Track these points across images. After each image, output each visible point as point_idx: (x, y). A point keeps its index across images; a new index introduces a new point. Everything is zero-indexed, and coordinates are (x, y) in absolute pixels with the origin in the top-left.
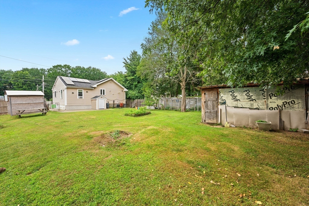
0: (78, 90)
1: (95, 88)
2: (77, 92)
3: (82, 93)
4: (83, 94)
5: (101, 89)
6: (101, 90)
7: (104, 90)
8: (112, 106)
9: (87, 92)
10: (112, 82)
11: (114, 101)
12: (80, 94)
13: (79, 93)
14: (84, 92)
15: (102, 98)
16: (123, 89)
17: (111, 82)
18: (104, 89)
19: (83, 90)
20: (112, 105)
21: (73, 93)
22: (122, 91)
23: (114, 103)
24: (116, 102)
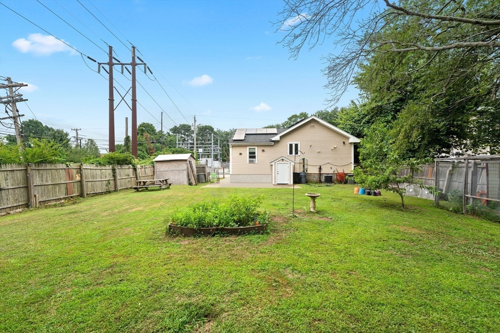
0: (248, 148)
1: (276, 142)
2: (246, 152)
3: (254, 153)
4: (256, 155)
5: (291, 143)
6: (291, 146)
7: (296, 145)
8: (316, 178)
9: (263, 151)
10: (316, 125)
11: (320, 168)
12: (252, 155)
13: (250, 153)
14: (257, 151)
15: (284, 162)
16: (348, 138)
17: (313, 126)
18: (296, 143)
19: (256, 147)
20: (316, 176)
21: (241, 154)
22: (344, 143)
23: (320, 171)
24: (326, 170)
